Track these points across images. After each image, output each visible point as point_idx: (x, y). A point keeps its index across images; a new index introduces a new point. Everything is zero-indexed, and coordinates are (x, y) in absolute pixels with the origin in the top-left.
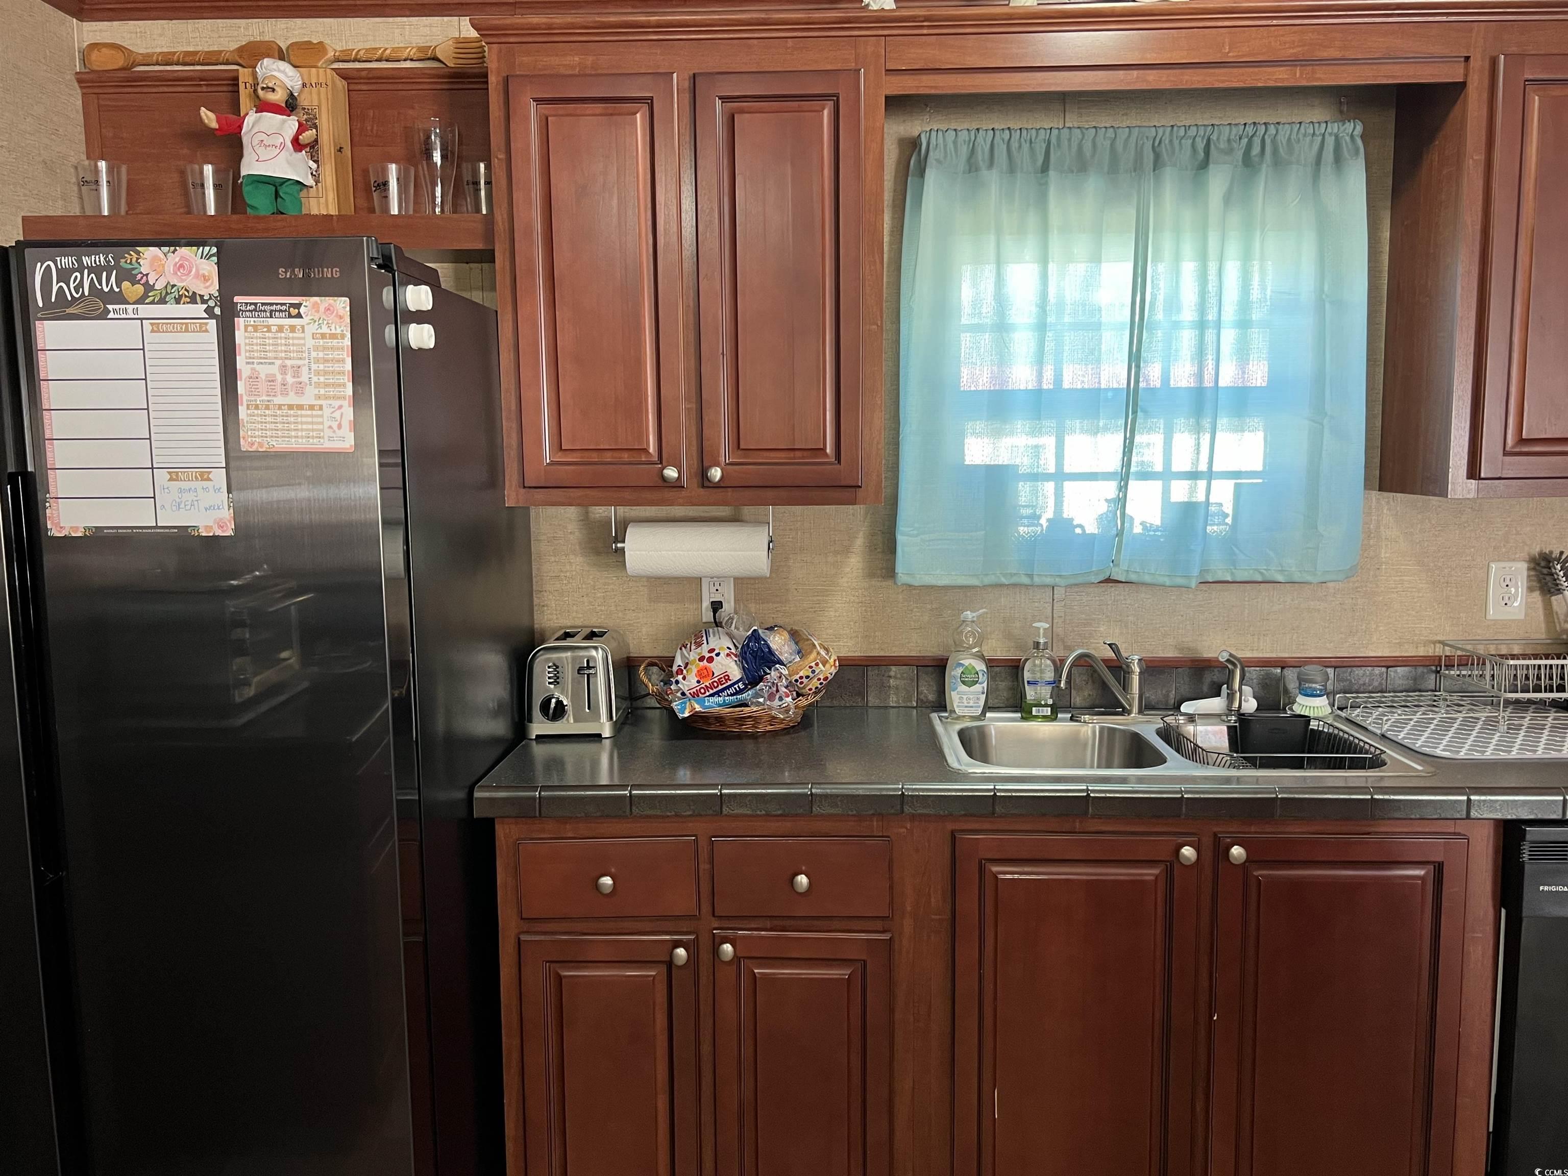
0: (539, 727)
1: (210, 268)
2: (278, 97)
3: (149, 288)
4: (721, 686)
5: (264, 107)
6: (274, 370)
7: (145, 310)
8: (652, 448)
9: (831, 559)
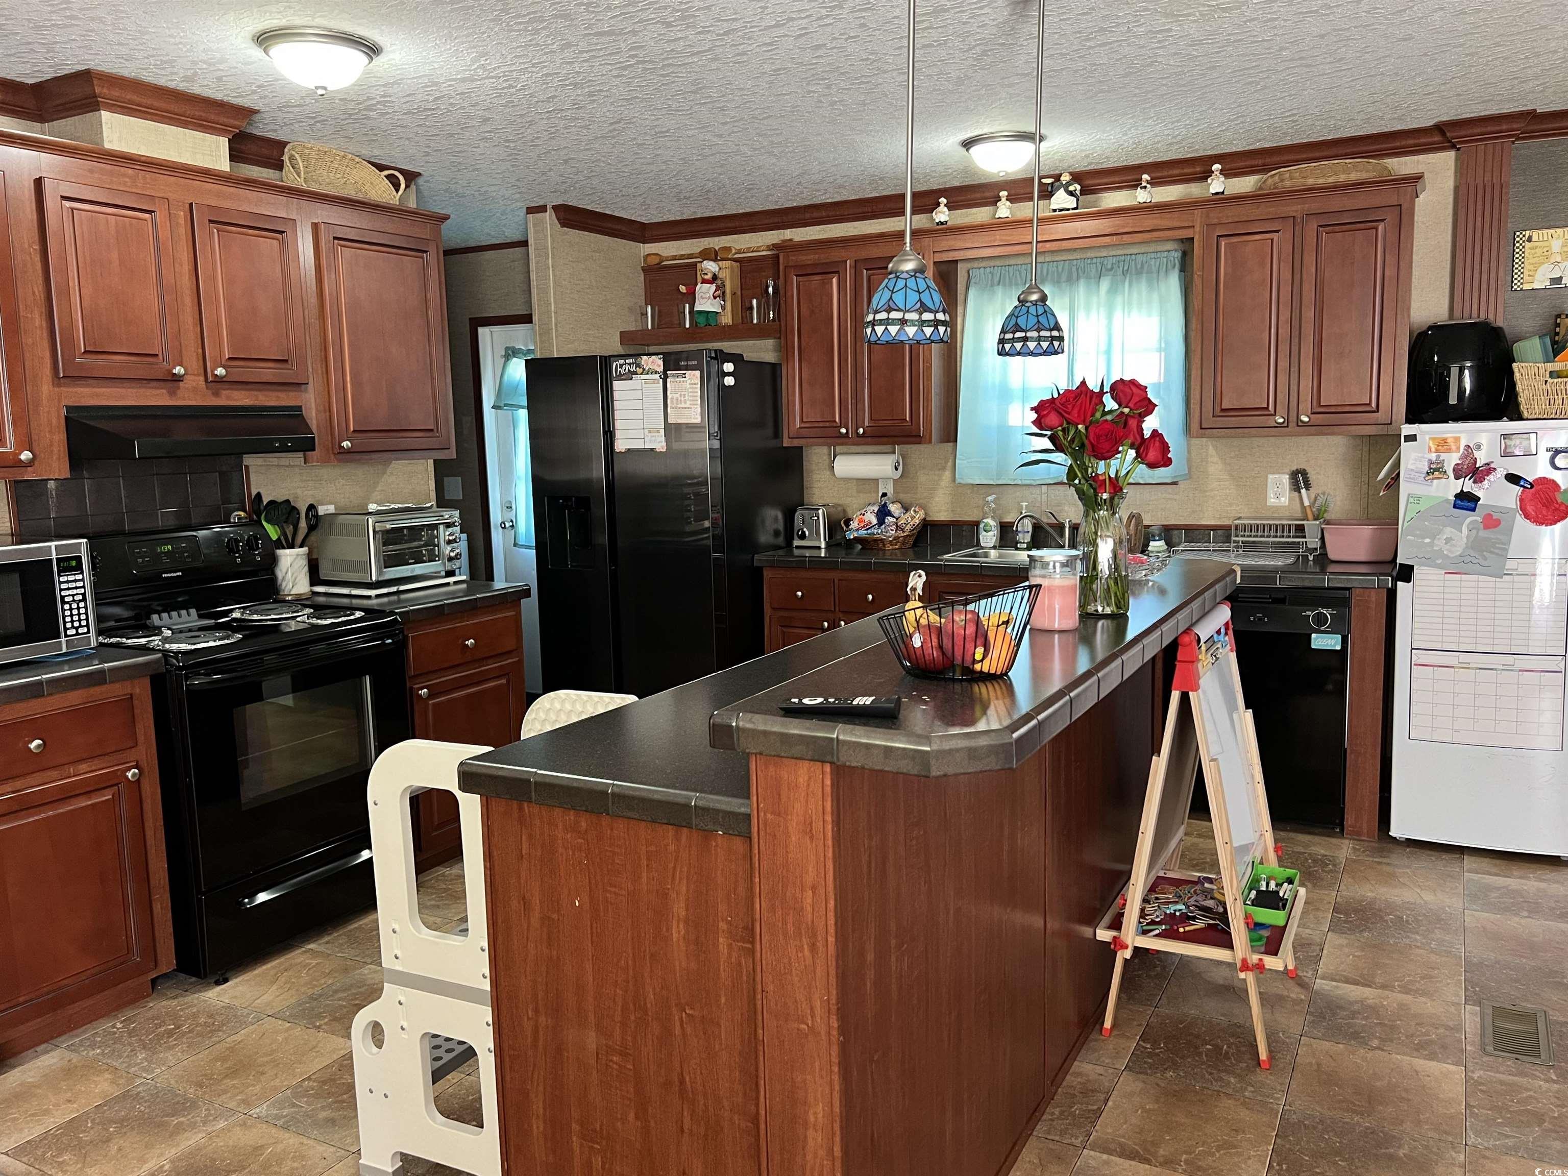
0: (797, 542)
1: (661, 362)
2: (709, 277)
3: (644, 369)
4: (868, 526)
5: (704, 281)
6: (678, 396)
7: (643, 377)
8: (837, 420)
9: (937, 472)
